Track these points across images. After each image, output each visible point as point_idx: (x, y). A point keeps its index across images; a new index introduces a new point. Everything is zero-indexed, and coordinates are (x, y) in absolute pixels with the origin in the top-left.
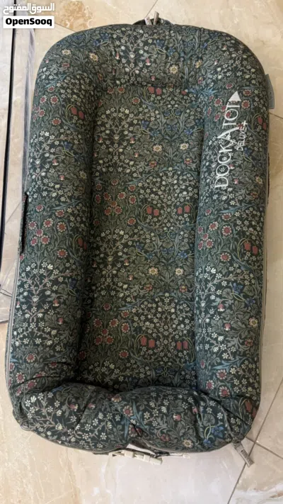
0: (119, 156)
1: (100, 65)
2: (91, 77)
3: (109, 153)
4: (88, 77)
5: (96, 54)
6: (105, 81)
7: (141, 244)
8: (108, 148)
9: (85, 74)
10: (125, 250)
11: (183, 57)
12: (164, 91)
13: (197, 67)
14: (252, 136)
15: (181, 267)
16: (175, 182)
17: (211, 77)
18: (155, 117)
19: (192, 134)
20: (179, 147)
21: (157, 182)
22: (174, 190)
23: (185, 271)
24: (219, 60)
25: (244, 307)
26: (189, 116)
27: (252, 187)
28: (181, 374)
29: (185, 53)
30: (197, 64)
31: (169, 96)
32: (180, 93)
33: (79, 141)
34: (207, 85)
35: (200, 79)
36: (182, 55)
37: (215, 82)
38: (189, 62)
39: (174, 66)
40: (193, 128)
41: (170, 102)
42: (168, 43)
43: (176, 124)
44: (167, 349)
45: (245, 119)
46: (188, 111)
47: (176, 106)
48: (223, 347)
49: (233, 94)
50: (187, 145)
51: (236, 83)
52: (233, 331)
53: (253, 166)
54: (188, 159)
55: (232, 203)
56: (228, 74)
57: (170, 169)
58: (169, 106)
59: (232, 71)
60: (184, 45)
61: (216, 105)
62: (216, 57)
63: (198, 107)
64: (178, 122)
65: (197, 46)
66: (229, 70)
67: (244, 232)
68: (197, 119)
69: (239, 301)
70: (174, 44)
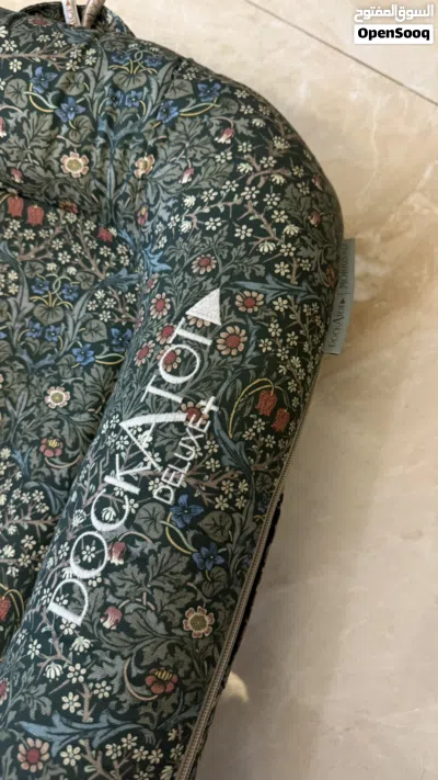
13: (140, 173)
24: (197, 171)
27: (162, 652)
29: (110, 123)
30: (140, 164)
31: (59, 236)
32: (94, 234)
34: (154, 238)
35: (144, 211)
36: (103, 127)
37: (173, 235)
38: (118, 153)
39: (74, 156)
40: (97, 348)
41: (56, 253)
42: (68, 84)
45: (215, 393)
47: (72, 270)
50: (66, 396)
51: (225, 262)
54: (53, 443)
55: (70, 702)
56: (210, 225)
58: (52, 266)
60: (114, 99)
61: (154, 314)
62: (193, 159)
64: (65, 320)
65: (148, 112)
66: (215, 213)
68: (118, 326)
70: (86, 91)
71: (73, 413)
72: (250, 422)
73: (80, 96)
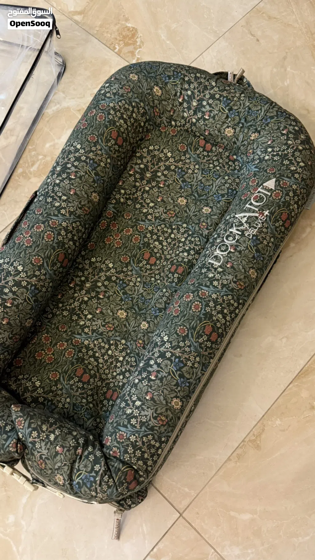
0: (143, 193)
1: (160, 101)
2: (147, 108)
3: (135, 186)
4: (144, 108)
5: (161, 88)
6: (160, 117)
7: (124, 284)
8: (135, 181)
9: (142, 104)
10: (106, 283)
11: (243, 124)
12: (214, 149)
13: (252, 138)
14: (267, 228)
15: (148, 322)
16: (183, 240)
17: (259, 153)
18: (193, 171)
19: (219, 202)
20: (202, 208)
21: (167, 232)
22: (178, 247)
23: (149, 326)
24: (274, 141)
25: (175, 385)
26: (226, 183)
27: (242, 277)
28: (96, 421)
29: (246, 120)
30: (253, 135)
31: (216, 156)
32: (228, 157)
33: (106, 165)
34: (253, 160)
35: (251, 151)
36: (243, 121)
37: (261, 160)
38: (246, 131)
39: (230, 129)
40: (223, 196)
41: (213, 161)
42: (234, 105)
43: (209, 186)
44: (97, 390)
45: (269, 209)
46: (226, 178)
47: (218, 168)
48: (136, 412)
49: (270, 179)
50: (210, 210)
51: (278, 170)
52: (152, 402)
53: (254, 257)
54: (204, 224)
55: (215, 283)
56: (275, 158)
57: (185, 225)
58: (211, 165)
59: (281, 156)
60: (248, 112)
61: (251, 184)
62: (273, 137)
63: (238, 177)
64: (212, 184)
65: (260, 118)
66: (278, 155)
67: (211, 316)
68: (231, 189)
69: (172, 377)
70: (239, 108)
71: (212, 215)
72: (278, 221)
73: (237, 109)
